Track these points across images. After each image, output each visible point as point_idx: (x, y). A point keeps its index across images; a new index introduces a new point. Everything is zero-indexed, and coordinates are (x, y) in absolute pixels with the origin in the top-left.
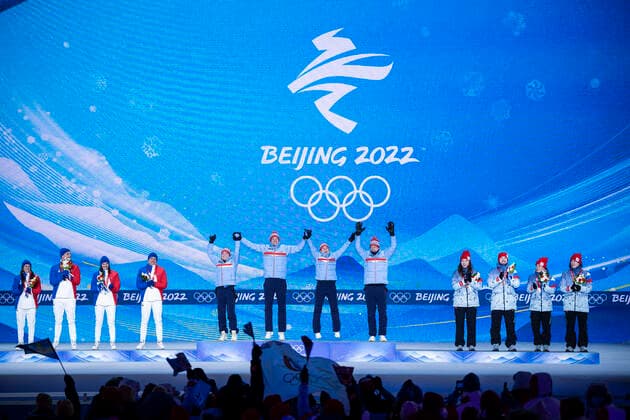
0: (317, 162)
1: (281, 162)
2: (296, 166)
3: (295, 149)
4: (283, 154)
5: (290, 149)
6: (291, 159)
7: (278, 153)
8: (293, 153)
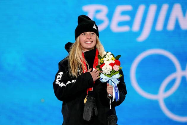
0: (171, 26)
1: (115, 28)
2: (138, 34)
3: (136, 8)
4: (118, 17)
5: (129, 8)
6: (130, 23)
7: (110, 16)
8: (133, 14)
